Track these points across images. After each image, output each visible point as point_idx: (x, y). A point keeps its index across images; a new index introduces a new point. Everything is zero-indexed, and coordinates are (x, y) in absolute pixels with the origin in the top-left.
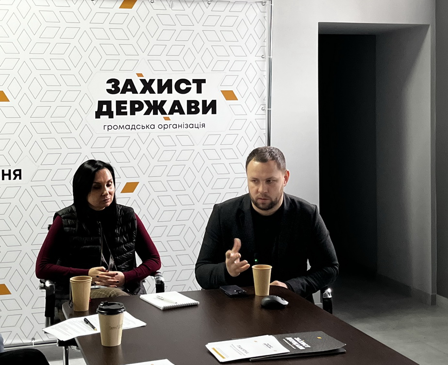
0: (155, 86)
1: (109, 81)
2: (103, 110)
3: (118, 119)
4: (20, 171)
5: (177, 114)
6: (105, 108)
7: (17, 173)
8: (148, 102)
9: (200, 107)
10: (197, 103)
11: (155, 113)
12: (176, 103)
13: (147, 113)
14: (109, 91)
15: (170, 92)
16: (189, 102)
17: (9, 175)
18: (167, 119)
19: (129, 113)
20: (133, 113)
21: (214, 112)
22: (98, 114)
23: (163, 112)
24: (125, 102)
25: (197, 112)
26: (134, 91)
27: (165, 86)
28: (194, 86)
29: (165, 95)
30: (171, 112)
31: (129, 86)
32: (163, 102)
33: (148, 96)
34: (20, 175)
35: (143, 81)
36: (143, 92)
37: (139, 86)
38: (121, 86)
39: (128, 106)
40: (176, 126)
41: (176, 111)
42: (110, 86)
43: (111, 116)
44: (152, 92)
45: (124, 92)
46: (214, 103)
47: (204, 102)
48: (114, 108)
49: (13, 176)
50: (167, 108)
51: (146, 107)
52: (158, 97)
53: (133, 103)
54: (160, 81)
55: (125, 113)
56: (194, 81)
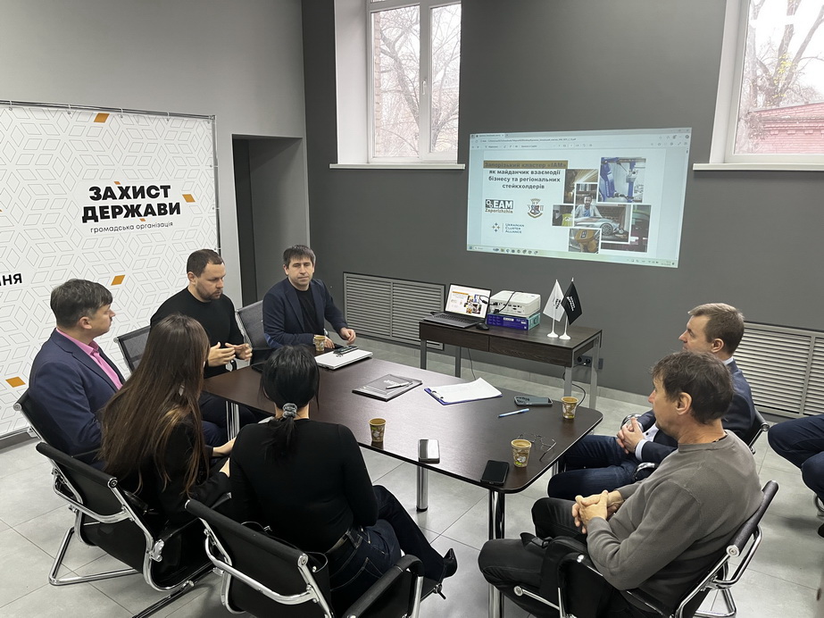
0: (130, 192)
1: (91, 189)
2: (89, 214)
3: (102, 223)
4: (20, 275)
5: (150, 216)
6: (90, 214)
7: (17, 277)
8: (126, 207)
9: (168, 209)
10: (165, 205)
11: (133, 216)
12: (149, 206)
13: (126, 216)
14: (92, 198)
15: (143, 197)
16: (159, 205)
17: (10, 280)
18: (143, 220)
19: (111, 216)
20: (114, 217)
21: (178, 213)
22: (85, 219)
23: (139, 215)
24: (107, 207)
25: (165, 213)
26: (114, 198)
27: (139, 192)
28: (162, 191)
29: (139, 200)
30: (146, 215)
31: (109, 193)
32: (139, 206)
33: (125, 202)
34: (20, 279)
35: (120, 188)
36: (121, 198)
37: (118, 193)
38: (102, 193)
39: (110, 210)
40: (150, 226)
41: (150, 213)
42: (92, 193)
43: (96, 220)
44: (129, 197)
45: (105, 198)
46: (178, 204)
47: (171, 204)
48: (98, 214)
49: (13, 281)
50: (142, 210)
51: (125, 211)
52: (134, 202)
53: (114, 208)
54: (134, 188)
55: (108, 217)
56: (162, 187)
